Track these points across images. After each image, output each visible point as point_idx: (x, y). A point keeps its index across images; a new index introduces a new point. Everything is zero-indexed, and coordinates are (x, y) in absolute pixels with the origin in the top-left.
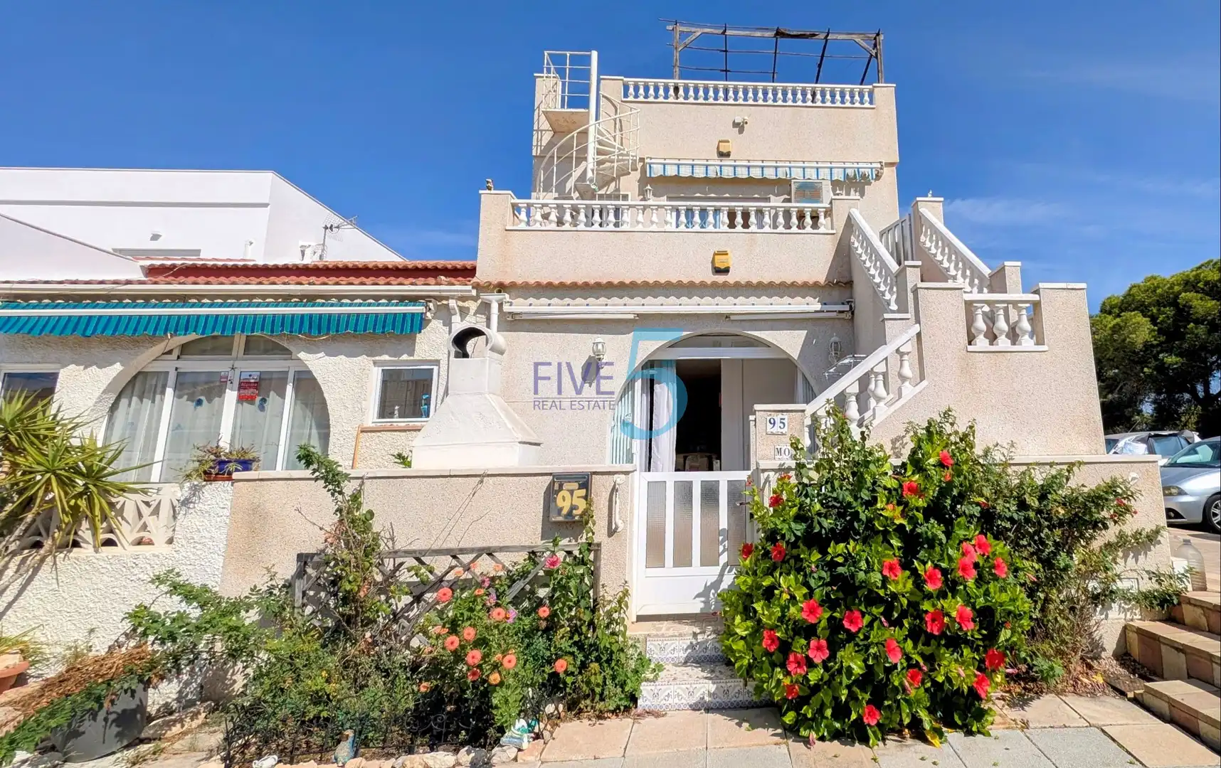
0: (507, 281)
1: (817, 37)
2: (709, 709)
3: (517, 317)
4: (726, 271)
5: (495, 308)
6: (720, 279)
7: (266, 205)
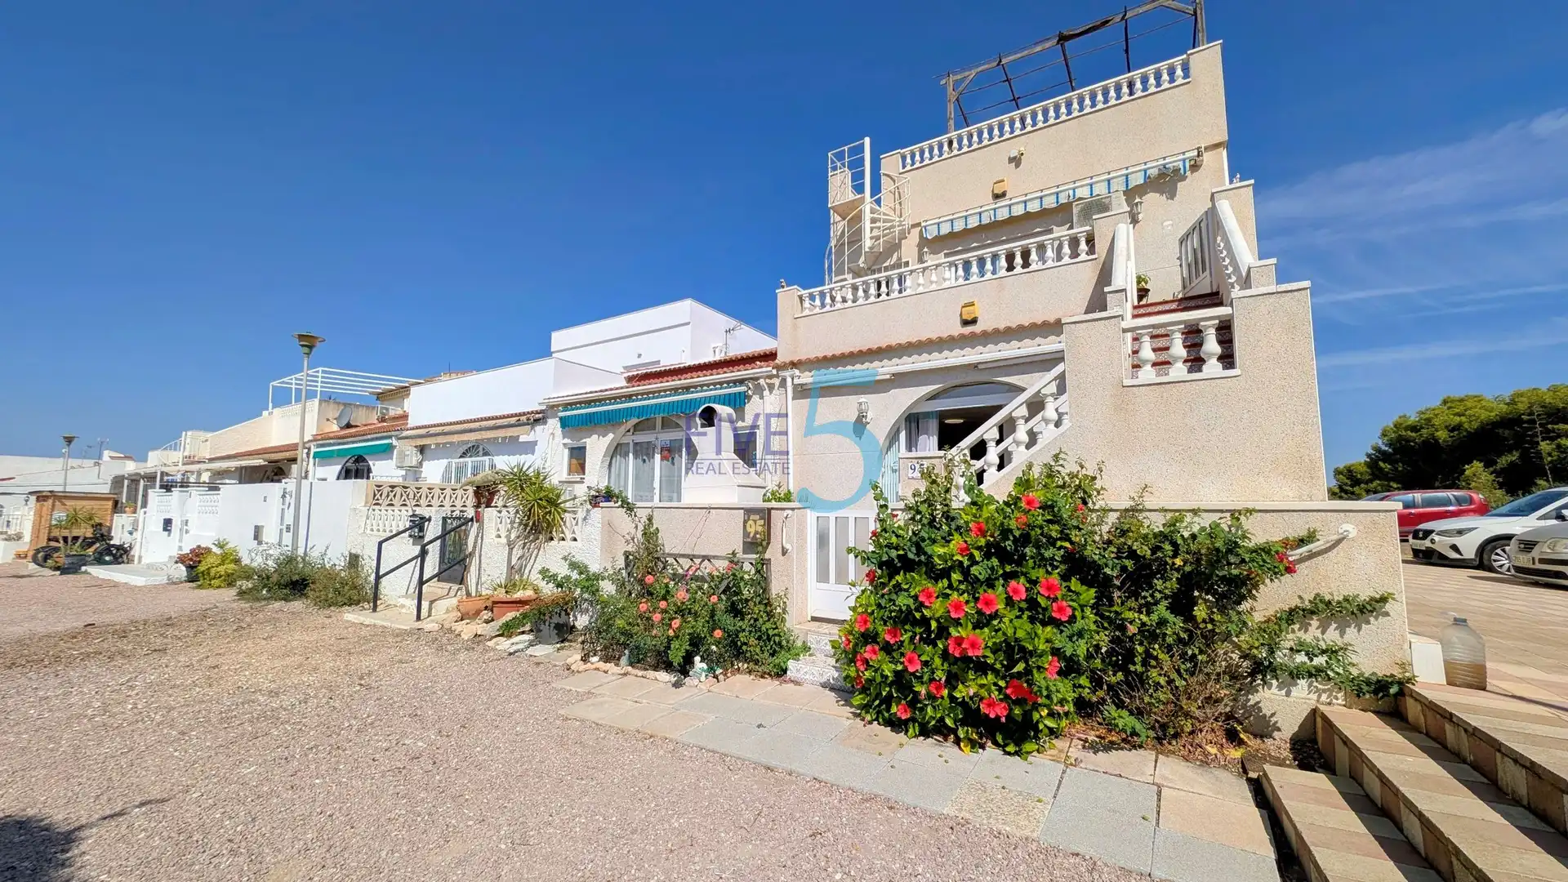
0: (796, 359)
1: (1110, 23)
2: (832, 689)
3: (805, 387)
4: (974, 321)
5: (789, 380)
6: (968, 329)
7: (688, 324)
